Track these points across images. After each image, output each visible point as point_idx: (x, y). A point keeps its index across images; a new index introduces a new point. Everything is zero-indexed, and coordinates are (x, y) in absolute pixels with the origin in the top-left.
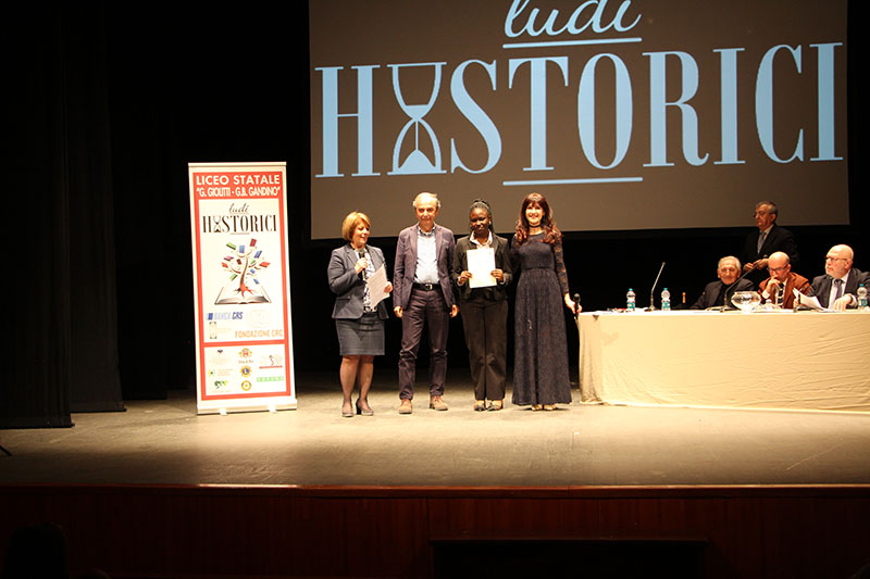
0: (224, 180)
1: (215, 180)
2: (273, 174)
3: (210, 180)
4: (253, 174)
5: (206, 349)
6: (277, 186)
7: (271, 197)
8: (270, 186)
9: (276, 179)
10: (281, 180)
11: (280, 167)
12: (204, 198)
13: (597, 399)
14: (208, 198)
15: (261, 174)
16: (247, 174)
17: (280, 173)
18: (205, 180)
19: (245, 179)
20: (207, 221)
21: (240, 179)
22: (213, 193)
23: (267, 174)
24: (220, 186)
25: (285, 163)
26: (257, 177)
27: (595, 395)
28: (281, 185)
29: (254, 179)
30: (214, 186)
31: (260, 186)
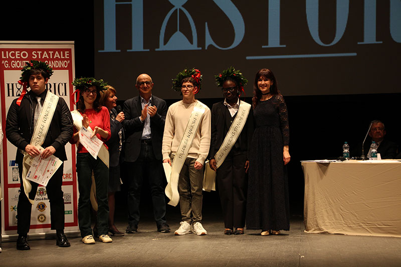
0: (24, 55)
1: (17, 55)
2: (64, 50)
3: (13, 55)
4: (48, 50)
5: (9, 189)
6: (67, 60)
7: (62, 68)
8: (62, 60)
9: (66, 55)
10: (70, 56)
11: (70, 45)
12: (8, 69)
13: (320, 229)
14: (11, 69)
15: (54, 50)
16: (43, 50)
17: (70, 50)
18: (9, 55)
19: (42, 55)
20: (11, 88)
21: (37, 54)
22: (16, 65)
23: (59, 50)
24: (21, 59)
25: (73, 42)
26: (51, 53)
27: (317, 226)
28: (70, 59)
29: (49, 55)
30: (16, 60)
31: (53, 60)
